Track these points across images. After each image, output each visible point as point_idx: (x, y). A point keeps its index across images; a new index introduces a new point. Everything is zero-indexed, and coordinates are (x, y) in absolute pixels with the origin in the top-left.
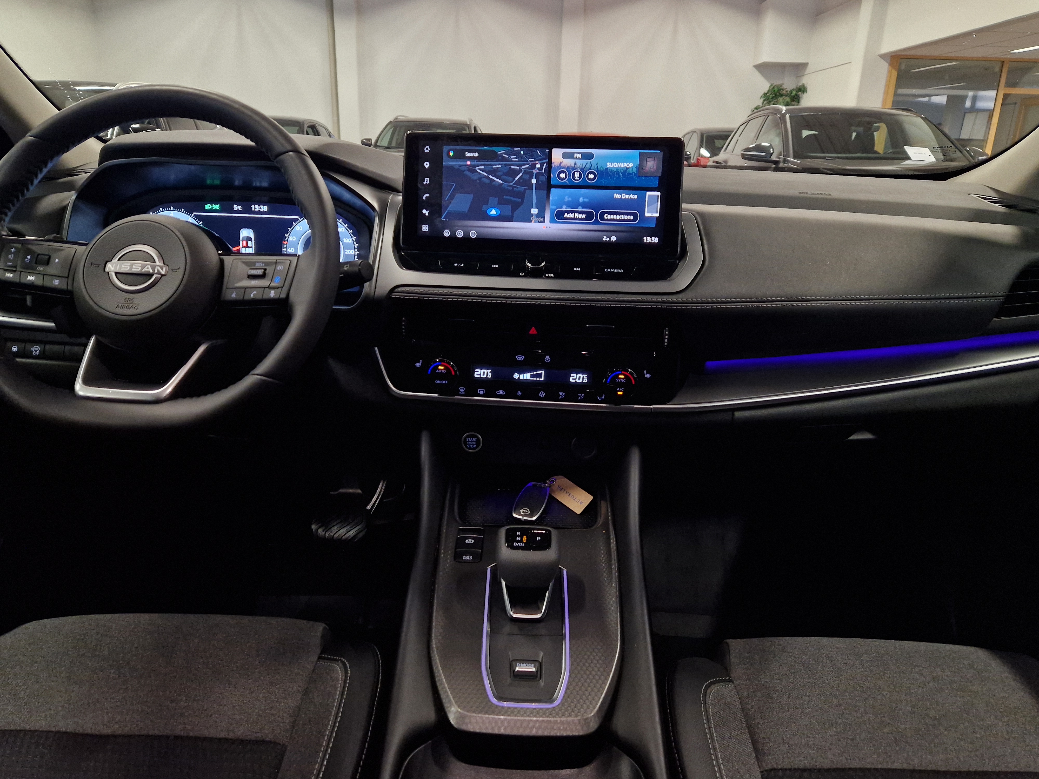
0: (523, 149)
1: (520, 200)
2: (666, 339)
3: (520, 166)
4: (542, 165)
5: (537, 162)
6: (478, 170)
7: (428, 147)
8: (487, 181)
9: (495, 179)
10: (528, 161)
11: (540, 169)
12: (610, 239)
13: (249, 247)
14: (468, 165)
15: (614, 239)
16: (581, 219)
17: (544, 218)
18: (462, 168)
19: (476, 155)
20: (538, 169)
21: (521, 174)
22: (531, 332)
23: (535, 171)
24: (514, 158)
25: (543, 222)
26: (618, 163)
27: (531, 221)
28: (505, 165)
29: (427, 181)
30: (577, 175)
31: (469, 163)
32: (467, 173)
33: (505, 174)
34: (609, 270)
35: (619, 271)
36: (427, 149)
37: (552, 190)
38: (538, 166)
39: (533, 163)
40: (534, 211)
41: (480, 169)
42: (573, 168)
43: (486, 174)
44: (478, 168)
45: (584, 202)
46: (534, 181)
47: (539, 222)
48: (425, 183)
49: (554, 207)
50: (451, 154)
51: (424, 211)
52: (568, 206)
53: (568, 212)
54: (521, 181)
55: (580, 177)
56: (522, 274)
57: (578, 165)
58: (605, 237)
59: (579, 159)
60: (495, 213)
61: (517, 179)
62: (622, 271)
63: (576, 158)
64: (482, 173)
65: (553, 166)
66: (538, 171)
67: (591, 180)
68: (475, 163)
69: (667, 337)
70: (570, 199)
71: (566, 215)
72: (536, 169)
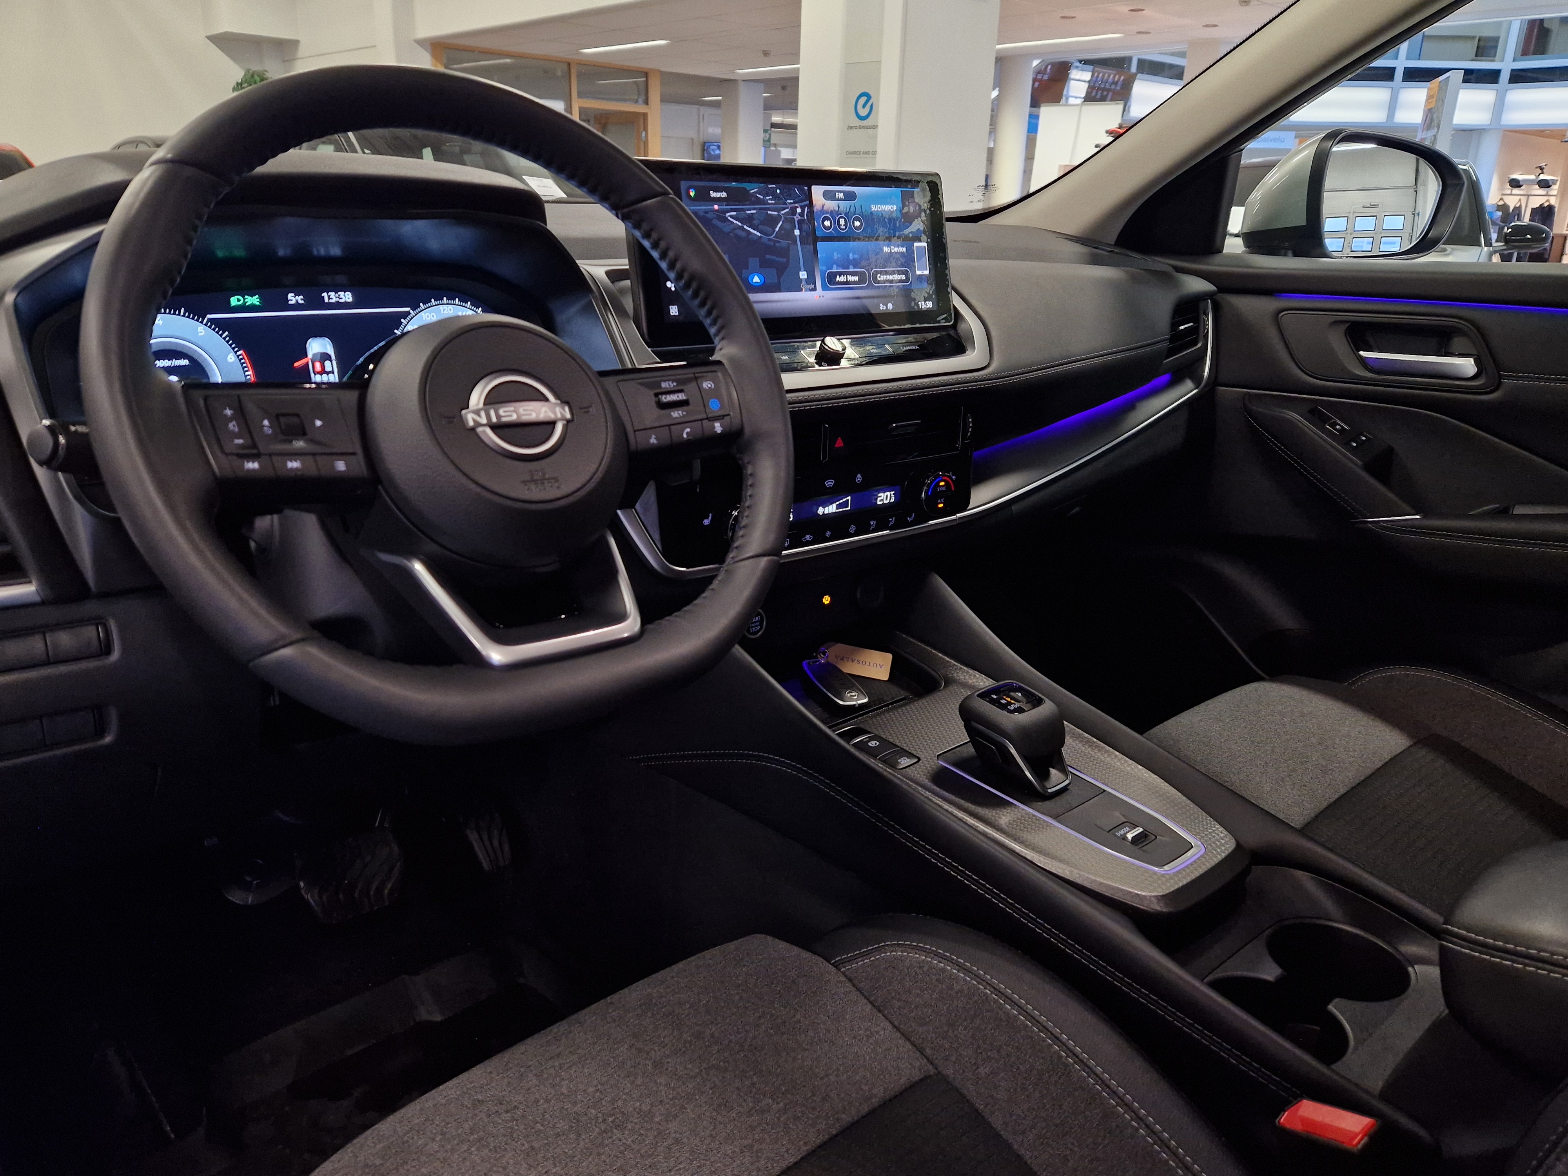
0: (778, 185)
1: (785, 260)
2: (971, 427)
3: (779, 210)
4: (803, 210)
5: (797, 205)
6: (729, 218)
8: (743, 234)
9: (752, 231)
10: (786, 204)
11: (802, 214)
12: (887, 307)
13: (328, 373)
14: (716, 211)
15: (890, 306)
16: (854, 283)
17: (815, 284)
18: (709, 215)
19: (724, 195)
20: (799, 214)
21: (781, 223)
23: (797, 218)
24: (770, 199)
25: (815, 289)
26: (882, 206)
27: (801, 290)
28: (760, 209)
30: (842, 221)
31: (716, 207)
32: (715, 222)
33: (762, 223)
37: (820, 245)
38: (799, 210)
39: (792, 205)
40: (803, 275)
41: (731, 216)
42: (838, 213)
43: (740, 224)
44: (728, 214)
45: (854, 259)
46: (797, 232)
47: (811, 291)
49: (824, 268)
50: (692, 194)
51: (669, 284)
52: (838, 266)
53: (840, 274)
54: (783, 232)
55: (846, 225)
57: (842, 208)
58: (882, 305)
59: (841, 199)
60: (759, 281)
61: (777, 229)
62: (917, 347)
63: (839, 199)
64: (735, 221)
65: (815, 210)
66: (800, 217)
67: (857, 228)
68: (725, 207)
69: (971, 425)
70: (839, 256)
71: (838, 278)
72: (797, 215)
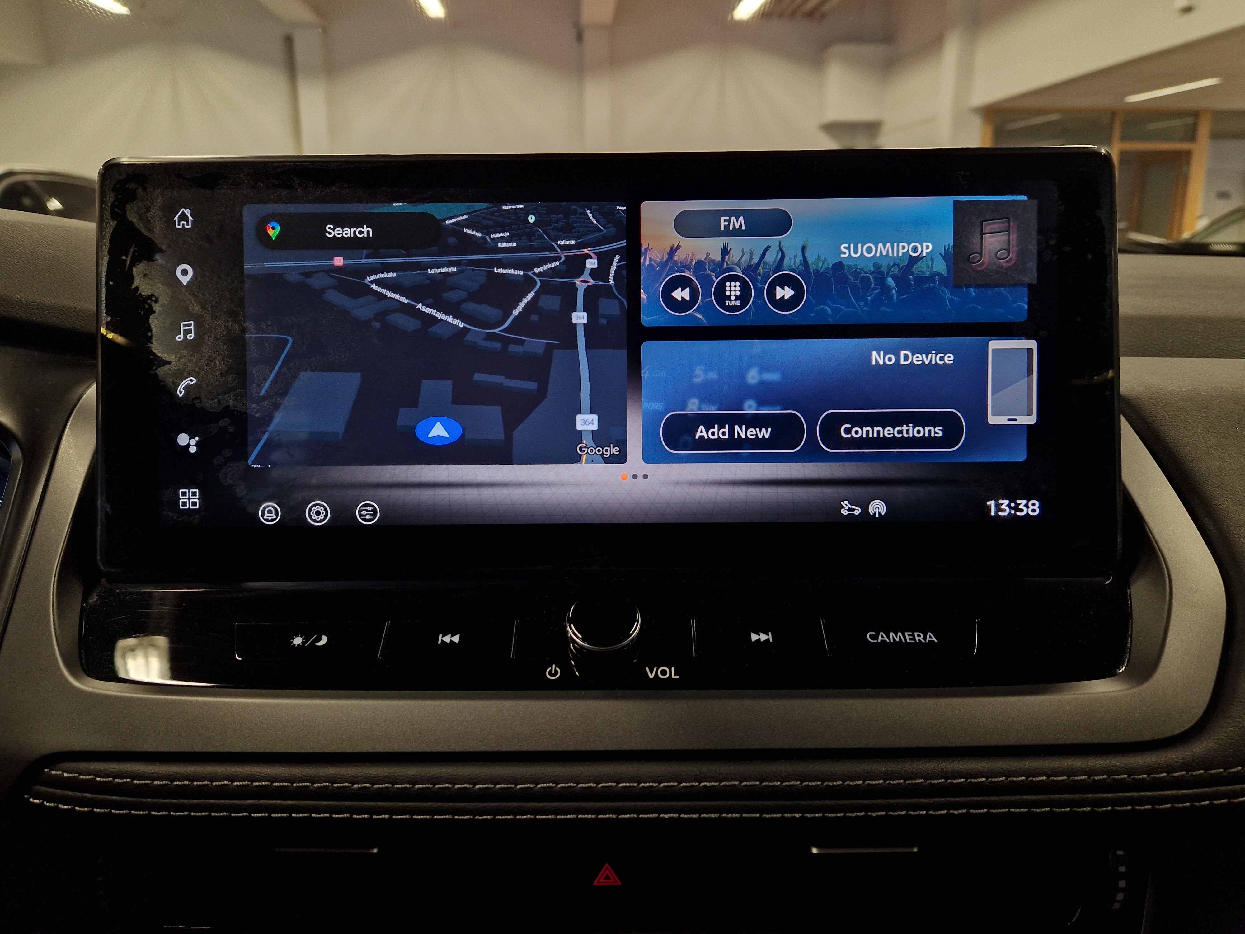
0: (533, 205)
1: (532, 386)
2: (1121, 890)
3: (527, 266)
4: (605, 260)
5: (586, 251)
6: (374, 286)
7: (187, 212)
8: (410, 324)
9: (440, 315)
10: (552, 249)
11: (599, 273)
12: (865, 509)
14: (339, 269)
15: (877, 507)
16: (757, 443)
17: (622, 444)
18: (317, 282)
19: (367, 231)
20: (593, 272)
21: (530, 296)
22: (600, 881)
23: (581, 284)
24: (502, 239)
25: (621, 458)
26: (880, 245)
27: (577, 459)
28: (471, 263)
29: (187, 332)
30: (733, 289)
31: (339, 261)
32: (334, 297)
33: (475, 297)
34: (882, 637)
35: (919, 637)
36: (183, 217)
37: (648, 348)
38: (592, 264)
39: (571, 253)
40: (585, 422)
41: (380, 282)
42: (719, 267)
43: (405, 300)
44: (373, 277)
45: (762, 383)
46: (580, 318)
47: (607, 461)
48: (180, 338)
49: (658, 406)
50: (274, 233)
51: (183, 439)
52: (704, 400)
53: (709, 421)
54: (534, 318)
55: (744, 297)
56: (553, 673)
57: (735, 256)
58: (846, 504)
59: (737, 233)
60: (445, 434)
61: (516, 312)
62: (931, 637)
63: (728, 233)
64: (389, 294)
65: (645, 261)
66: (592, 282)
67: (783, 304)
68: (363, 261)
69: (1122, 884)
70: (713, 376)
71: (701, 432)
72: (586, 276)
